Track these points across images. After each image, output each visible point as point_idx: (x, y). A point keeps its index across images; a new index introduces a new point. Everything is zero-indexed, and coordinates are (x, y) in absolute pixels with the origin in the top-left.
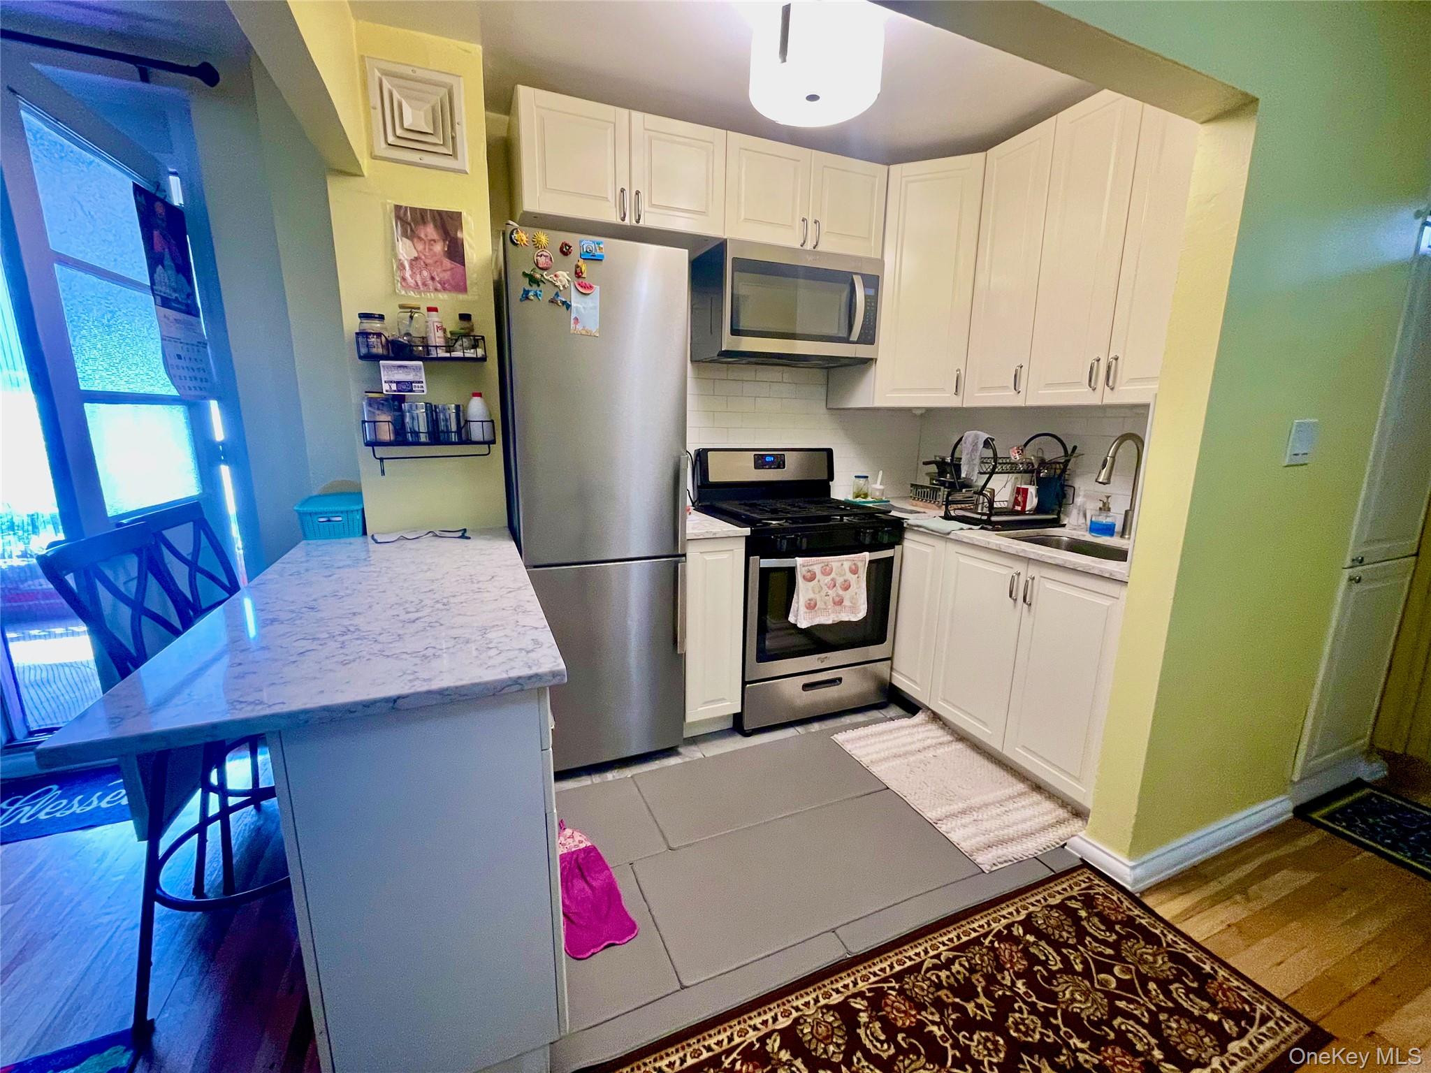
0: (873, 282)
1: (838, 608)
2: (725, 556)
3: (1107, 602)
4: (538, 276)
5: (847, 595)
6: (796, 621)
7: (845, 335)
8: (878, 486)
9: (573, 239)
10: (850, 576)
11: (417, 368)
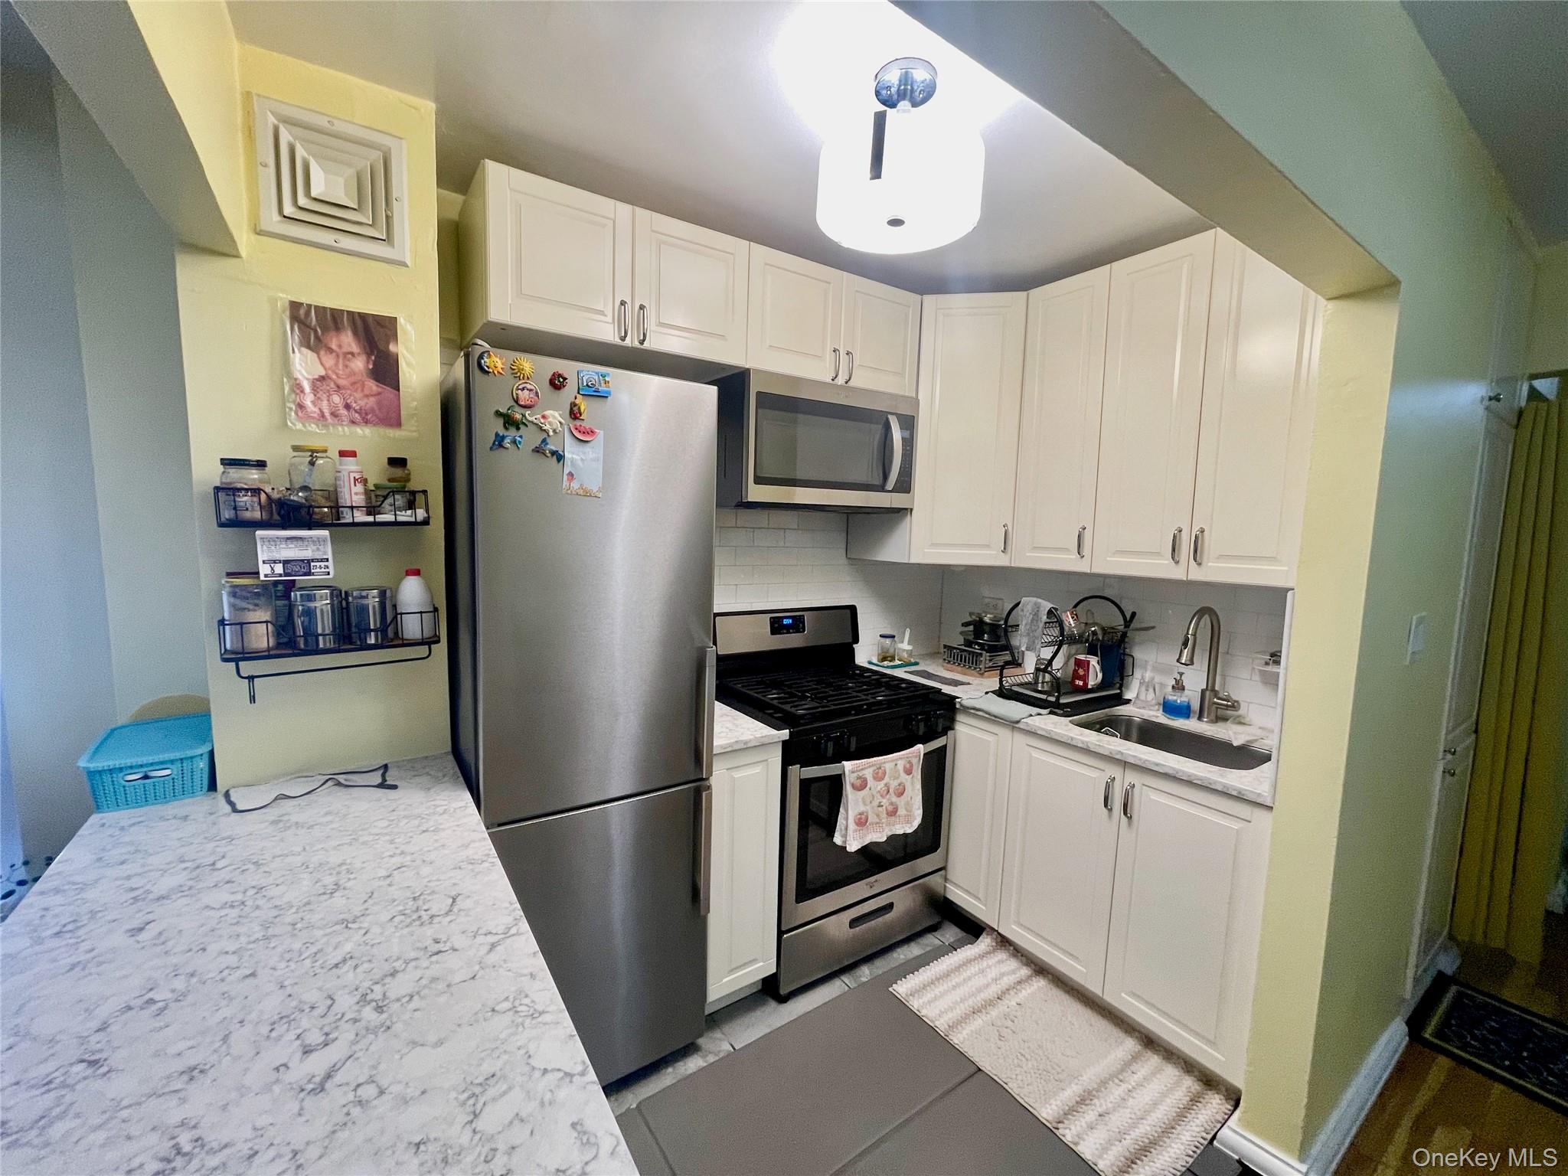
0: (909, 423)
1: (891, 819)
2: (758, 769)
3: (1236, 825)
4: (518, 416)
5: (901, 802)
6: (845, 842)
7: (877, 481)
8: (906, 646)
9: (568, 368)
10: (904, 778)
11: (319, 541)
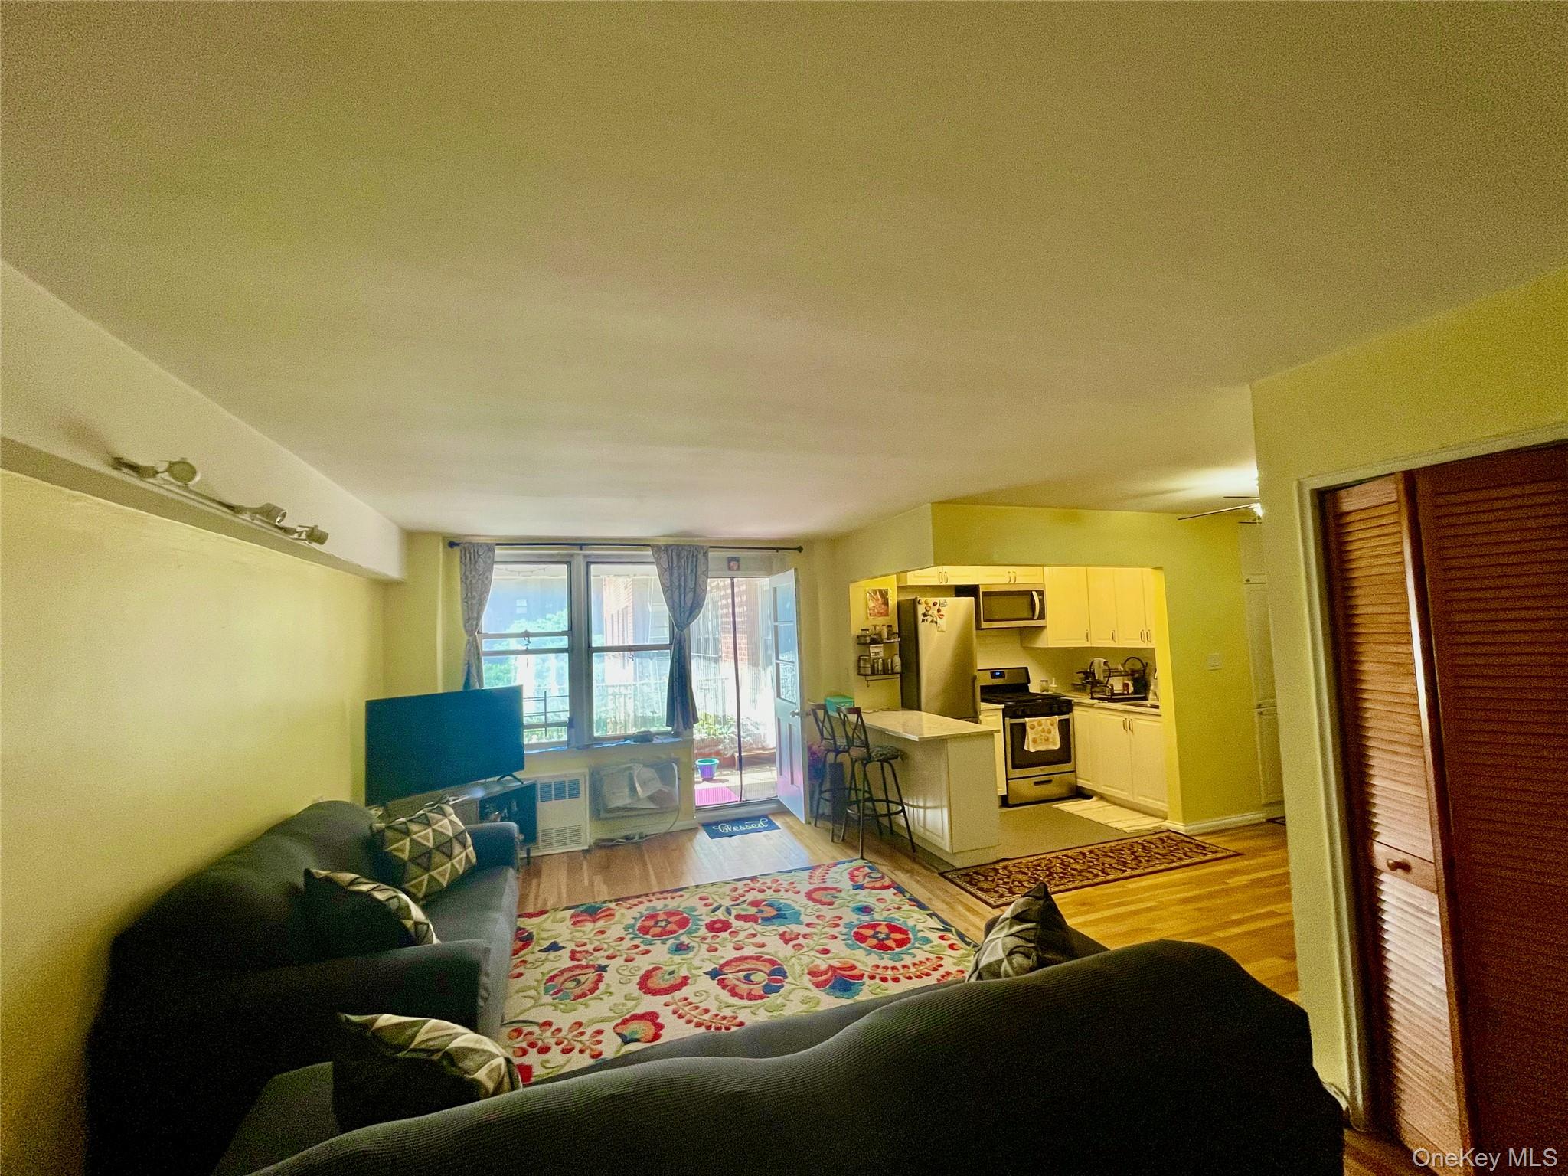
0: (1041, 593)
1: (1047, 742)
2: (994, 718)
5: (1050, 736)
6: (1029, 749)
7: (1031, 616)
8: (1054, 685)
9: (937, 600)
10: (1051, 727)
11: (880, 647)
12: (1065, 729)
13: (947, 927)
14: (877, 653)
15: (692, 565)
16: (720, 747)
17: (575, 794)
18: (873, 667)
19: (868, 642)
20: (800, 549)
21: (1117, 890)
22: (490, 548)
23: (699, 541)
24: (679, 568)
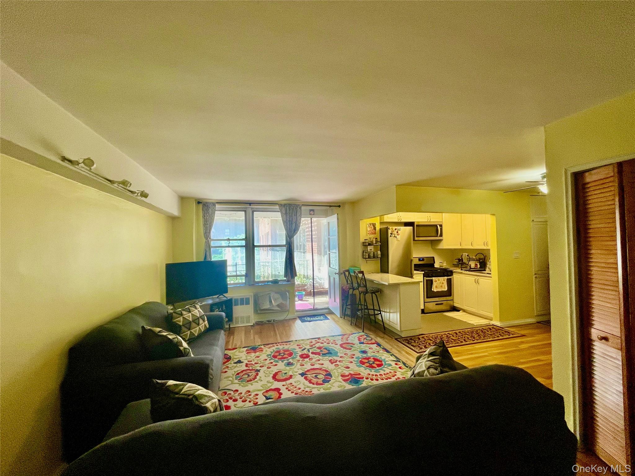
0: (441, 226)
1: (442, 288)
2: (420, 277)
5: (443, 285)
6: (434, 290)
7: (436, 236)
8: (445, 264)
9: (397, 227)
10: (443, 281)
11: (372, 247)
12: (449, 282)
13: (398, 360)
14: (371, 250)
15: (295, 213)
16: (306, 287)
17: (248, 303)
18: (369, 255)
19: (367, 245)
20: (339, 206)
21: (470, 348)
22: (214, 205)
23: (298, 203)
24: (290, 213)
